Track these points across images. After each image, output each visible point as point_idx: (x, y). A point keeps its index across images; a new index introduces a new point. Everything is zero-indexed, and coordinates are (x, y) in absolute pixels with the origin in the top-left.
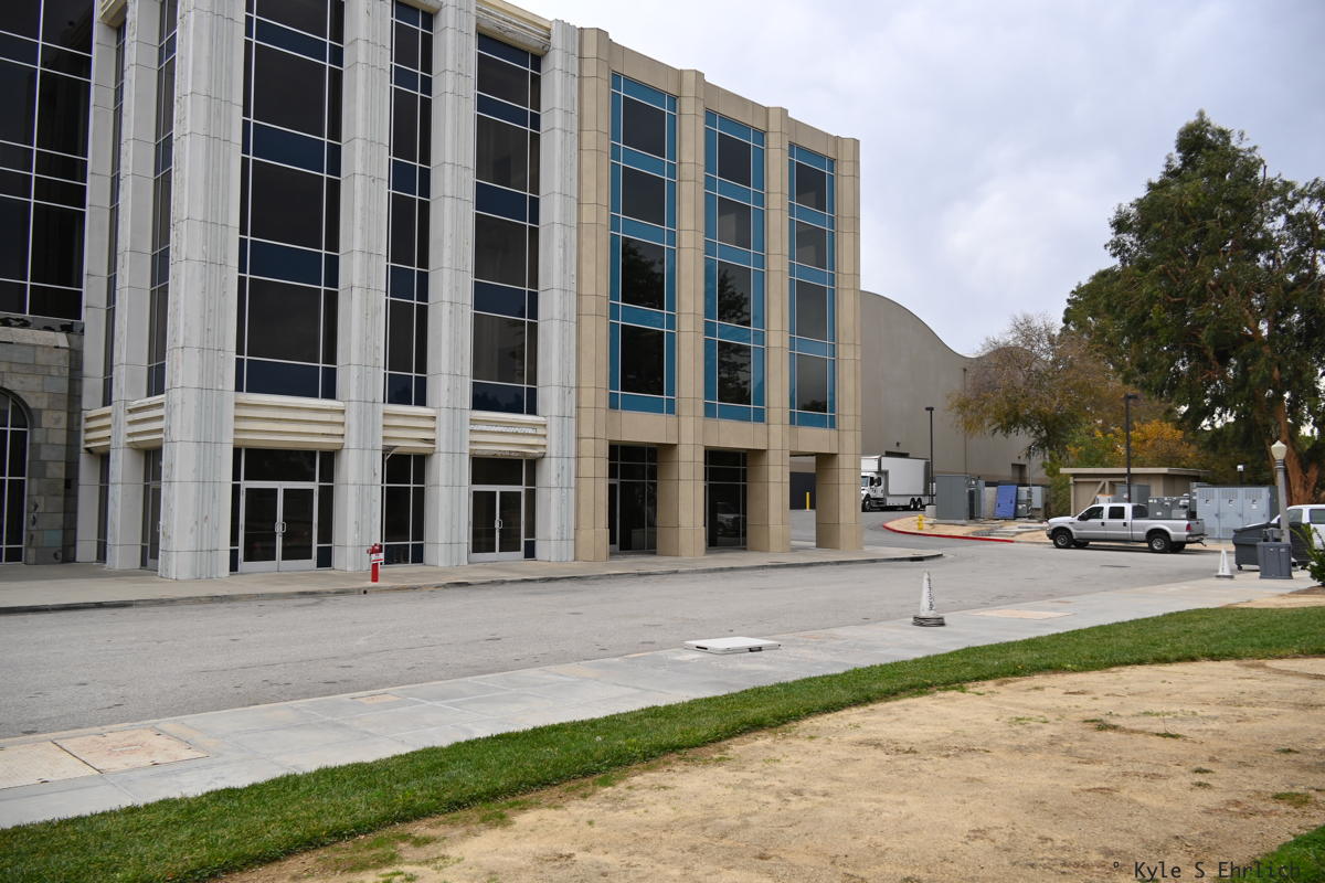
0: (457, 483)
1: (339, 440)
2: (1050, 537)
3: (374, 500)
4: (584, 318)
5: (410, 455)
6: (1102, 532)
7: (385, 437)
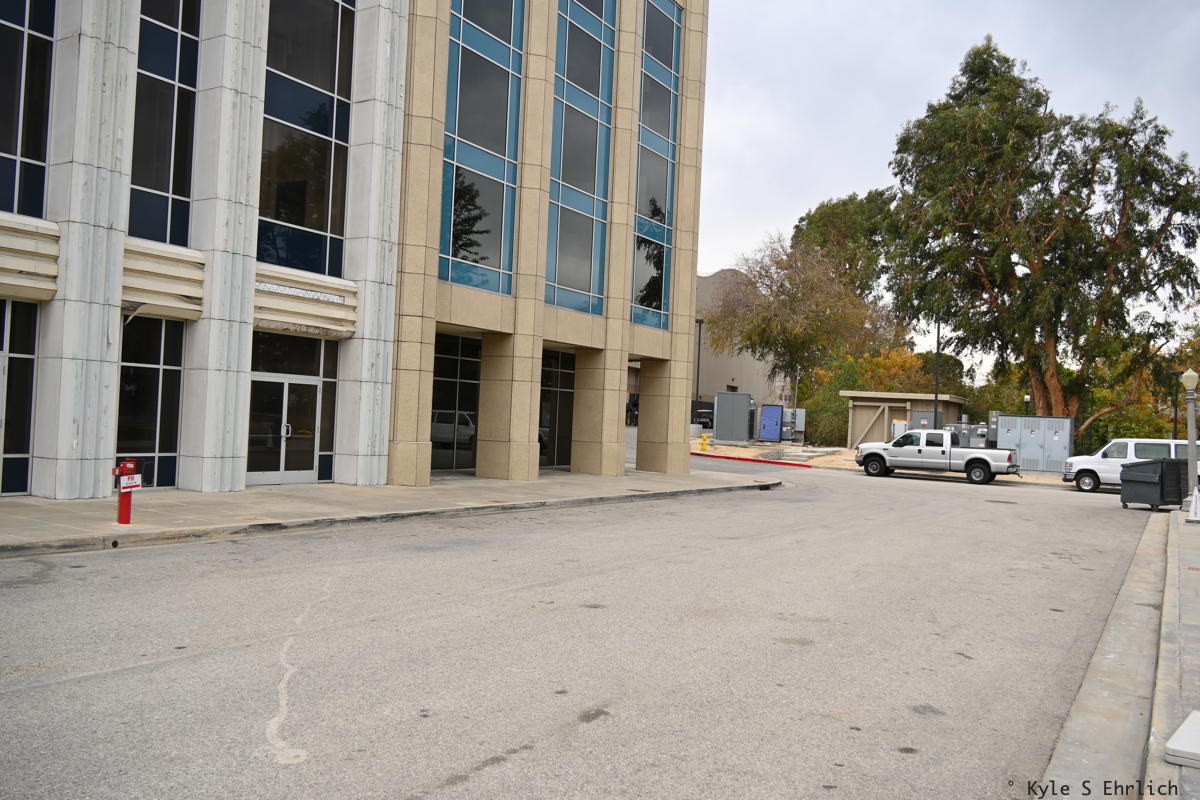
0: (234, 367)
1: (48, 285)
2: (860, 463)
3: (106, 387)
4: (413, 148)
5: (161, 320)
6: (918, 460)
7: (125, 288)
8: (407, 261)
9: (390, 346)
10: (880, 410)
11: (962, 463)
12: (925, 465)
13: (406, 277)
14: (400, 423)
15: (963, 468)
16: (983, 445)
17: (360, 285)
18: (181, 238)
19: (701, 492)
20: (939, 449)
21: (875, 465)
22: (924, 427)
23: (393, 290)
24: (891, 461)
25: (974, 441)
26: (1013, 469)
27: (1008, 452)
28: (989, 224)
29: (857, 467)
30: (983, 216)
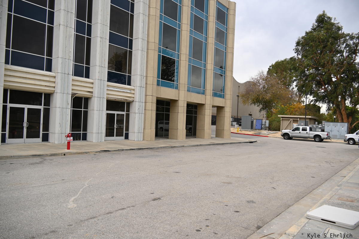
0: (101, 110)
1: (53, 89)
2: (282, 136)
3: (68, 115)
4: (150, 51)
5: (82, 98)
6: (299, 135)
7: (72, 89)
8: (148, 81)
9: (144, 104)
10: (290, 121)
11: (313, 136)
12: (302, 137)
13: (148, 85)
14: (146, 125)
15: (313, 137)
16: (320, 131)
17: (135, 87)
18: (87, 76)
19: (231, 143)
20: (306, 132)
21: (286, 136)
22: (302, 125)
23: (144, 89)
24: (291, 135)
25: (317, 130)
26: (329, 137)
27: (327, 133)
28: (323, 66)
30: (321, 64)
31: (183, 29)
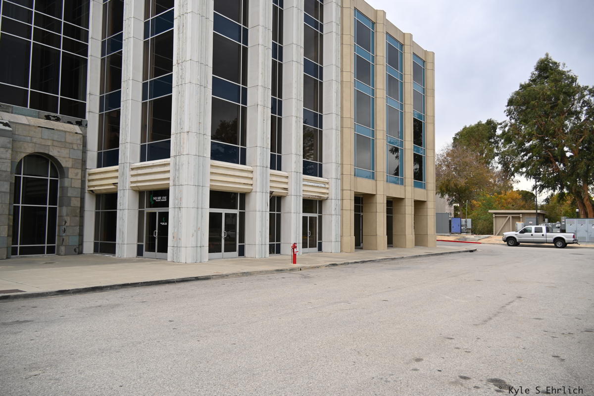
0: (299, 212)
1: (250, 187)
2: (505, 241)
4: (344, 129)
5: (275, 197)
6: (531, 239)
7: (270, 187)
8: (344, 169)
9: (340, 201)
10: (508, 218)
11: (552, 239)
12: (534, 241)
13: (344, 176)
14: (344, 230)
15: (552, 241)
16: (559, 231)
17: (329, 180)
18: (280, 168)
20: (541, 234)
23: (340, 181)
24: (519, 239)
25: (554, 230)
26: (576, 241)
27: (572, 234)
28: (553, 135)
29: (503, 242)
30: (550, 132)
31: (378, 96)
